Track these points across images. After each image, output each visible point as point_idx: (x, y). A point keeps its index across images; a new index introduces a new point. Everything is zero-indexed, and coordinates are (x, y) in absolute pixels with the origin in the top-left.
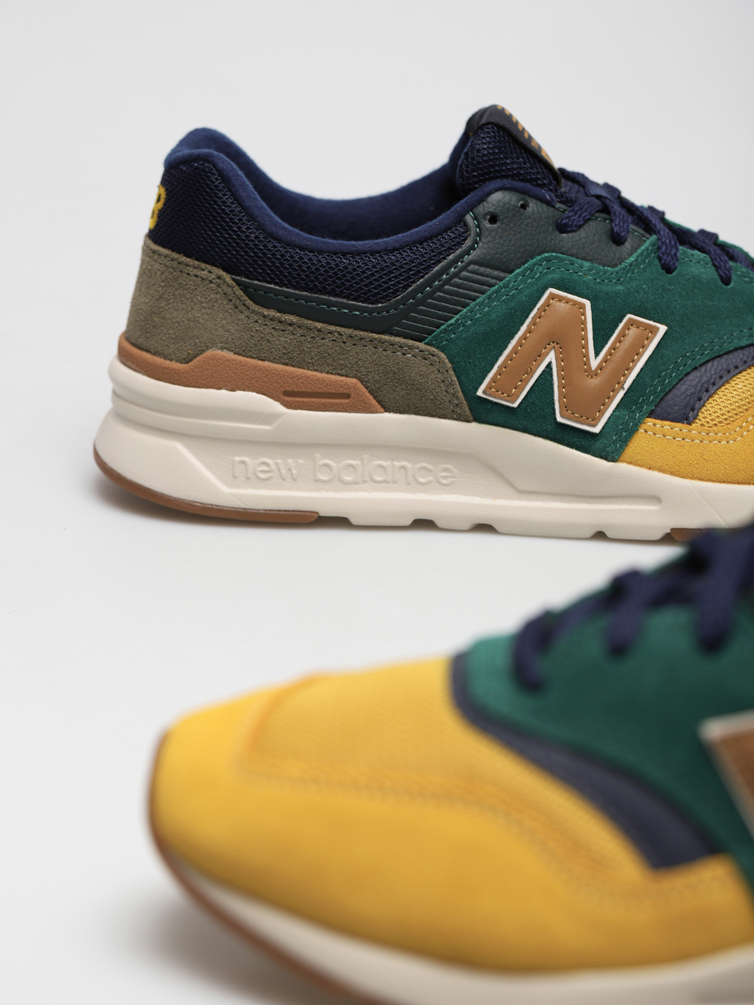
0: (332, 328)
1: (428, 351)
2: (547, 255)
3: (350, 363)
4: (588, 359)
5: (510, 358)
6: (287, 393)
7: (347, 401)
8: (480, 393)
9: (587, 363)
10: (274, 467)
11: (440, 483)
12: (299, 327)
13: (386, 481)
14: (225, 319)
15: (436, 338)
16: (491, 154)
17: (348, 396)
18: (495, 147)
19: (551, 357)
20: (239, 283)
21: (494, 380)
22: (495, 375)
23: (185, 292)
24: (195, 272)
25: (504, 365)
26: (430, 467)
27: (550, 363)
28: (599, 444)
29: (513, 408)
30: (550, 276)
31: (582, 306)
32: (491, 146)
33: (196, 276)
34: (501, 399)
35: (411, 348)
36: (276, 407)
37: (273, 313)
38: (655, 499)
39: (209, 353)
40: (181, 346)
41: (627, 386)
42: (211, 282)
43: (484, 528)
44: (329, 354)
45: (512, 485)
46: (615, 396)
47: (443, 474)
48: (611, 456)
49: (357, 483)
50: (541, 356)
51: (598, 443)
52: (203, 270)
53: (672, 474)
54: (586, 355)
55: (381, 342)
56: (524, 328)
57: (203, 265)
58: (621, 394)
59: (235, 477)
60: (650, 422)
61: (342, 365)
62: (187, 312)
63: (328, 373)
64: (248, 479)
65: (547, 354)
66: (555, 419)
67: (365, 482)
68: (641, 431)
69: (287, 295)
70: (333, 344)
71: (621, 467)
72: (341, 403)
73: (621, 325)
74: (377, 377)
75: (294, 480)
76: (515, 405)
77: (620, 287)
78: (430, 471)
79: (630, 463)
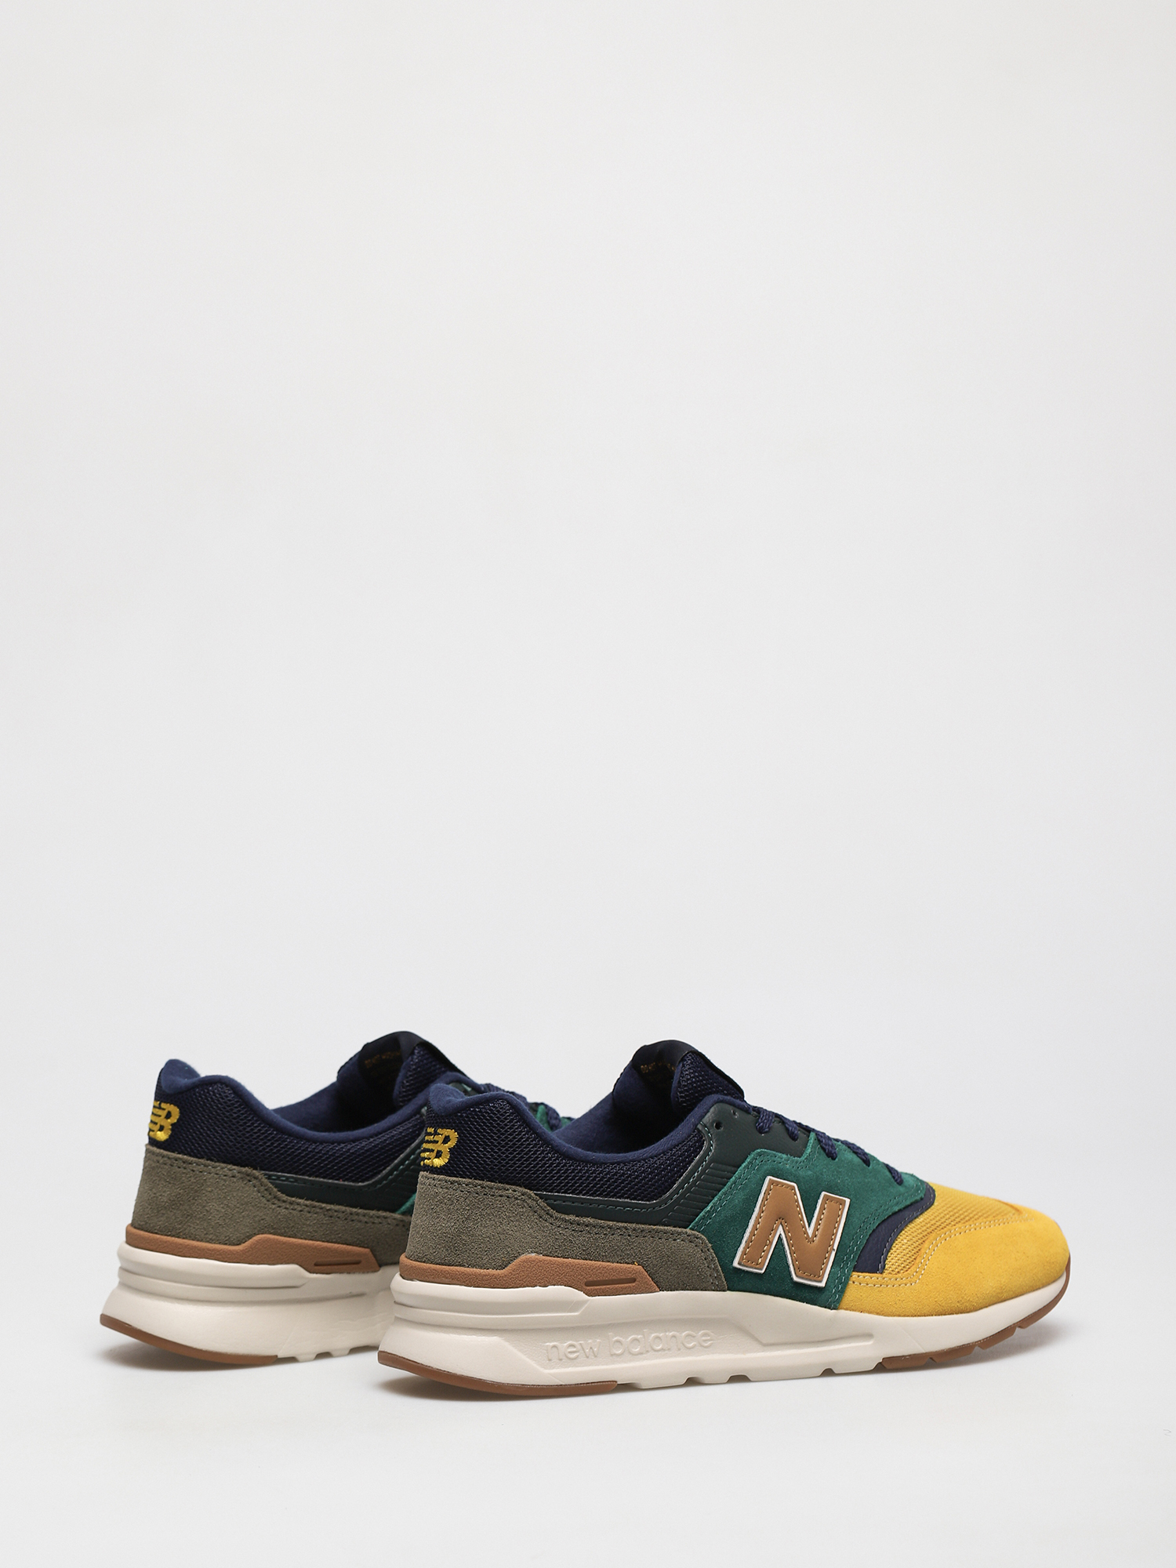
0: (620, 1224)
1: (694, 1235)
2: (759, 1151)
3: (635, 1253)
4: (806, 1229)
5: (752, 1234)
6: (588, 1284)
7: (634, 1284)
8: (736, 1264)
9: (806, 1232)
10: (579, 1347)
11: (702, 1346)
12: (594, 1227)
13: (662, 1350)
14: (532, 1228)
15: (698, 1224)
16: (693, 1077)
17: (634, 1280)
18: (695, 1072)
19: (780, 1230)
20: (541, 1197)
21: (744, 1253)
22: (745, 1249)
23: (492, 1211)
24: (500, 1192)
25: (750, 1240)
26: (694, 1334)
27: (780, 1235)
28: (823, 1297)
29: (760, 1274)
30: (765, 1167)
31: (793, 1188)
32: (692, 1071)
33: (501, 1196)
34: (751, 1267)
35: (679, 1234)
36: (581, 1295)
37: (572, 1217)
38: (869, 1336)
39: (523, 1257)
40: (494, 1256)
41: (835, 1247)
42: (517, 1199)
43: (739, 1378)
44: (618, 1247)
45: (756, 1340)
46: (830, 1256)
47: (704, 1338)
48: (833, 1305)
49: (641, 1354)
50: (773, 1230)
51: (823, 1295)
52: (508, 1190)
53: (878, 1314)
54: (804, 1227)
55: (657, 1231)
56: (757, 1209)
57: (508, 1187)
58: (834, 1253)
59: (550, 1360)
60: (855, 1275)
61: (628, 1255)
62: (496, 1227)
63: (618, 1262)
64: (561, 1360)
65: (777, 1228)
66: (792, 1279)
67: (648, 1351)
68: (851, 1282)
69: (582, 1201)
70: (621, 1238)
71: (841, 1313)
72: (630, 1287)
73: (820, 1201)
74: (655, 1262)
75: (596, 1356)
76: (763, 1271)
77: (810, 1173)
78: (694, 1337)
79: (847, 1309)
